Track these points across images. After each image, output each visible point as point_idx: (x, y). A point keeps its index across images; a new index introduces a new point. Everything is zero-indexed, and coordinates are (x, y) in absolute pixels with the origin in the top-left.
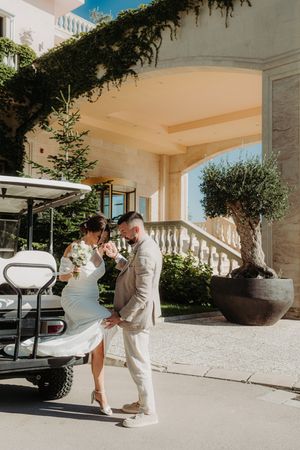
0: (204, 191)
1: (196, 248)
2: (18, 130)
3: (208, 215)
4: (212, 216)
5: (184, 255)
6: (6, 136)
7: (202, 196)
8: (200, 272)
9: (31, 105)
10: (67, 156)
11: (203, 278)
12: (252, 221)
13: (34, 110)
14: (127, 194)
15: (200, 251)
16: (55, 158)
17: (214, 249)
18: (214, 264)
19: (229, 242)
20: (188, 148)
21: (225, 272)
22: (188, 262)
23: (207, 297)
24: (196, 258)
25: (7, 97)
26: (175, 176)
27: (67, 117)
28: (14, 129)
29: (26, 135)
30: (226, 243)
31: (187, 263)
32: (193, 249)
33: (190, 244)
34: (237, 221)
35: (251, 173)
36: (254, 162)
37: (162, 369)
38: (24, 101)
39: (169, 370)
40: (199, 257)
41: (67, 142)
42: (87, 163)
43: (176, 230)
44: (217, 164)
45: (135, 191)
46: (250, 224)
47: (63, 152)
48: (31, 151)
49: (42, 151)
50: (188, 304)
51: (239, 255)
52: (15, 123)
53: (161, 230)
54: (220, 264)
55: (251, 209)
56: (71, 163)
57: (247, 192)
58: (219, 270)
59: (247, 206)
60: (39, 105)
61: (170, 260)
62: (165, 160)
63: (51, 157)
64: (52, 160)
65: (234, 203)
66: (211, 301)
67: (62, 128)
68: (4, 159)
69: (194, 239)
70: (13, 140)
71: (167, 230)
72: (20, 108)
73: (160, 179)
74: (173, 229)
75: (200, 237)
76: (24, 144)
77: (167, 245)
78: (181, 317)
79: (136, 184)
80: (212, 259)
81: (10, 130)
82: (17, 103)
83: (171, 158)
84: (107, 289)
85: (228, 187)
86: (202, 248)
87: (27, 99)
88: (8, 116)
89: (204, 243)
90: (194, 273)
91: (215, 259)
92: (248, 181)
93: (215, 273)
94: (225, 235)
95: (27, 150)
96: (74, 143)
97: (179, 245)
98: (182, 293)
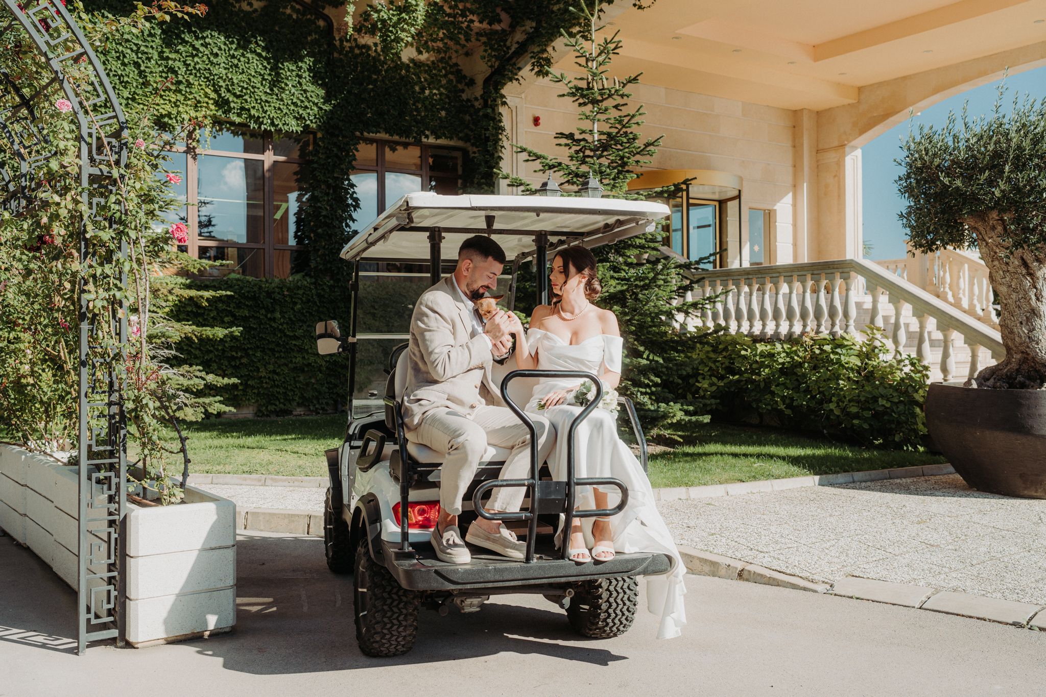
0: (908, 190)
1: (886, 319)
2: (487, 81)
3: (918, 245)
4: (929, 247)
5: (858, 338)
6: (464, 96)
7: (904, 203)
8: (899, 375)
9: (513, 27)
10: (597, 130)
11: (907, 388)
12: (1029, 257)
13: (519, 37)
14: (722, 203)
15: (897, 326)
16: (571, 136)
17: (931, 323)
18: (932, 357)
19: (965, 304)
20: (860, 89)
21: (959, 375)
22: (868, 354)
23: (916, 431)
24: (889, 344)
25: (463, 15)
26: (831, 157)
27: (592, 48)
28: (480, 81)
29: (503, 92)
30: (957, 305)
31: (868, 356)
32: (879, 322)
33: (874, 312)
34: (990, 257)
35: (1027, 144)
36: (1033, 118)
37: (821, 588)
38: (500, 21)
39: (837, 590)
40: (896, 341)
41: (594, 102)
42: (639, 143)
43: (839, 282)
44: (938, 128)
45: (739, 197)
46: (1025, 264)
47: (586, 125)
48: (515, 124)
49: (536, 121)
50: (871, 447)
51: (997, 336)
52: (480, 68)
53: (803, 282)
54: (946, 355)
55: (1026, 230)
56: (604, 147)
57: (1017, 189)
58: (944, 370)
59: (1018, 221)
60: (530, 25)
61: (827, 348)
62: (807, 123)
63: (562, 135)
64: (564, 141)
65: (982, 216)
66: (925, 440)
67: (584, 73)
68: (460, 144)
69: (883, 299)
70: (477, 104)
71: (817, 281)
72: (490, 35)
73: (796, 166)
74: (832, 280)
75: (898, 295)
76: (502, 110)
77: (818, 316)
78: (858, 475)
79: (741, 179)
80: (926, 345)
81: (471, 83)
82: (485, 25)
83: (822, 117)
84: (687, 413)
85: (969, 179)
86: (902, 321)
87: (504, 16)
88: (467, 54)
89: (907, 309)
90: (883, 378)
91: (933, 343)
92: (1020, 164)
93: (935, 376)
94: (955, 287)
95: (506, 122)
96: (609, 103)
97: (846, 315)
98: (856, 422)
